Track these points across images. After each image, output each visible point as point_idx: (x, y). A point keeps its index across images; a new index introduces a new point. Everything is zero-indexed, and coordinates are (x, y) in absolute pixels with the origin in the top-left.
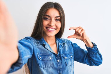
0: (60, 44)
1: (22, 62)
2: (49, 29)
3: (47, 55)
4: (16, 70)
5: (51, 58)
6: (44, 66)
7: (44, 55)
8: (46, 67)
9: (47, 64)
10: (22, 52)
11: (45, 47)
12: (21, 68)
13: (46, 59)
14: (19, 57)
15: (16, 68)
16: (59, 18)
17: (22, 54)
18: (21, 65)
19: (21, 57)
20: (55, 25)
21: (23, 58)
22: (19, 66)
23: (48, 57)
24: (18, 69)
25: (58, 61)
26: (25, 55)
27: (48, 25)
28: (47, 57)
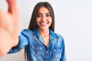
0: (52, 38)
1: (21, 47)
2: (42, 24)
3: (38, 46)
4: (16, 52)
5: (41, 49)
7: (36, 46)
9: (37, 53)
10: (22, 40)
11: (38, 39)
12: (19, 51)
13: (37, 49)
14: (19, 43)
15: (16, 50)
17: (21, 41)
18: (20, 49)
19: (21, 43)
20: (46, 20)
21: (22, 44)
22: (18, 49)
24: (18, 51)
25: (47, 52)
26: (24, 43)
27: (41, 20)
28: (38, 47)
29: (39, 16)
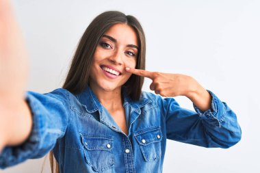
2: (108, 70)
3: (99, 139)
5: (109, 146)
6: (95, 165)
8: (98, 166)
9: (101, 160)
10: (41, 116)
13: (98, 148)
14: (34, 126)
16: (136, 49)
17: (39, 119)
19: (37, 128)
22: (31, 149)
23: (103, 143)
27: (108, 59)
29: (107, 45)
